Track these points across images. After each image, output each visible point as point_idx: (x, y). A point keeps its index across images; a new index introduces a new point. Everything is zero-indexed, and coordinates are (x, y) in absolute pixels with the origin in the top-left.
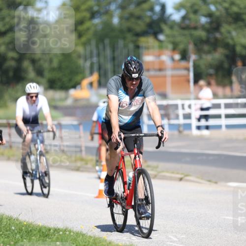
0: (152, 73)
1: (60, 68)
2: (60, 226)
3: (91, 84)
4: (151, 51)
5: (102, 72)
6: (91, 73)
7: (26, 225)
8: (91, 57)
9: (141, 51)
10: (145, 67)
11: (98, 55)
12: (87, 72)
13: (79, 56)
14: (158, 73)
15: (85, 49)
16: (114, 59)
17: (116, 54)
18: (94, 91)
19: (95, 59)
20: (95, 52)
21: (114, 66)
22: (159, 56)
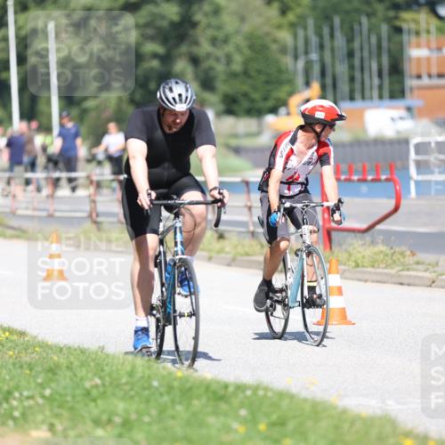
0: (425, 81)
1: (246, 73)
2: (247, 378)
5: (329, 81)
6: (308, 84)
7: (181, 378)
8: (306, 53)
9: (405, 37)
10: (409, 69)
11: (321, 47)
12: (300, 80)
13: (284, 51)
14: (436, 82)
15: (295, 36)
16: (351, 54)
17: (356, 45)
19: (314, 56)
20: (314, 40)
21: (352, 67)
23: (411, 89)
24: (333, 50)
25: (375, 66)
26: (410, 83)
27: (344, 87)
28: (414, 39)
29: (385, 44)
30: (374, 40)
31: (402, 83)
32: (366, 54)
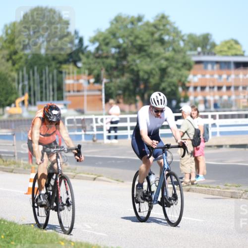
0: (72, 93)
3: (23, 102)
4: (71, 75)
5: (32, 93)
6: (23, 94)
8: (23, 81)
9: (64, 75)
10: (65, 88)
11: (29, 79)
12: (20, 93)
13: (14, 80)
14: (76, 94)
15: (18, 74)
16: (41, 82)
17: (44, 78)
18: (25, 108)
19: (26, 83)
20: (26, 76)
21: (41, 87)
22: (78, 80)
23: (66, 97)
24: (34, 80)
25: (51, 87)
26: (66, 94)
27: (38, 95)
28: (67, 76)
29: (55, 78)
30: (51, 76)
31: (62, 93)
32: (47, 82)
